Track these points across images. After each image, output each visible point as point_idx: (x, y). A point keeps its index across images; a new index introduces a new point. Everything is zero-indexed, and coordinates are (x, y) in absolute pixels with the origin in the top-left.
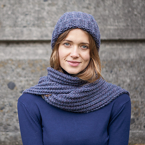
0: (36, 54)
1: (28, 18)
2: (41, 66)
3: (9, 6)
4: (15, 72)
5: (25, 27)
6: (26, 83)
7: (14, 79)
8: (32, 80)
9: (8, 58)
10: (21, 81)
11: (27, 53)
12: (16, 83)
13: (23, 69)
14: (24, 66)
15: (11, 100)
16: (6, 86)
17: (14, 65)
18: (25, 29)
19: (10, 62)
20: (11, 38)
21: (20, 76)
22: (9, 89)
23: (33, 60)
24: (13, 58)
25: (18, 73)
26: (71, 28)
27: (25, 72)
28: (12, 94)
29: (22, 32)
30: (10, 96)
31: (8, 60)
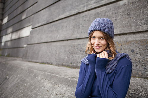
0: (144, 37)
1: (142, 21)
2: (146, 42)
3: (135, 18)
4: (135, 45)
5: (140, 25)
6: (139, 50)
7: (134, 48)
8: (142, 48)
9: (132, 39)
10: (137, 49)
11: (140, 37)
12: (134, 50)
13: (138, 44)
14: (138, 43)
15: (132, 57)
16: (130, 51)
17: (134, 42)
18: (140, 26)
19: (133, 41)
20: (134, 31)
21: (137, 47)
22: (132, 53)
23: (143, 40)
24: (134, 39)
25: (136, 46)
26: (94, 30)
27: (139, 45)
28: (132, 54)
29: (139, 28)
30: (132, 55)
31: (132, 40)
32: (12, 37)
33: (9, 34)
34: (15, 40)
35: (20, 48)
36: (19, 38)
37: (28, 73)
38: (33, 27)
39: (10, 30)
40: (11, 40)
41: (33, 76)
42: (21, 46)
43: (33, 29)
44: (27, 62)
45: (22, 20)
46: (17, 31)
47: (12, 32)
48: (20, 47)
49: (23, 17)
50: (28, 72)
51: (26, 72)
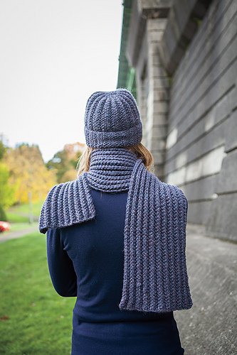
32: (186, 176)
33: (181, 168)
34: (193, 182)
35: (205, 203)
36: (202, 178)
37: (211, 276)
38: (228, 149)
39: (182, 159)
40: (186, 184)
41: (223, 285)
42: (206, 197)
43: (227, 152)
44: (217, 241)
45: (205, 134)
46: (196, 160)
47: (187, 165)
48: (204, 200)
49: (209, 126)
50: (211, 273)
51: (207, 271)
